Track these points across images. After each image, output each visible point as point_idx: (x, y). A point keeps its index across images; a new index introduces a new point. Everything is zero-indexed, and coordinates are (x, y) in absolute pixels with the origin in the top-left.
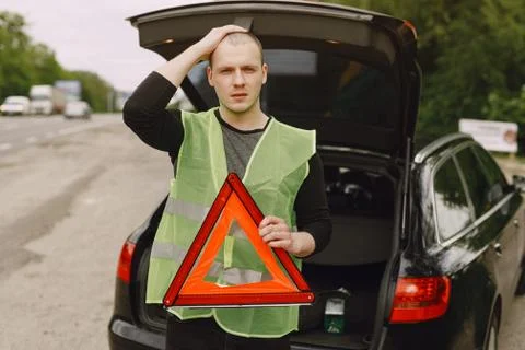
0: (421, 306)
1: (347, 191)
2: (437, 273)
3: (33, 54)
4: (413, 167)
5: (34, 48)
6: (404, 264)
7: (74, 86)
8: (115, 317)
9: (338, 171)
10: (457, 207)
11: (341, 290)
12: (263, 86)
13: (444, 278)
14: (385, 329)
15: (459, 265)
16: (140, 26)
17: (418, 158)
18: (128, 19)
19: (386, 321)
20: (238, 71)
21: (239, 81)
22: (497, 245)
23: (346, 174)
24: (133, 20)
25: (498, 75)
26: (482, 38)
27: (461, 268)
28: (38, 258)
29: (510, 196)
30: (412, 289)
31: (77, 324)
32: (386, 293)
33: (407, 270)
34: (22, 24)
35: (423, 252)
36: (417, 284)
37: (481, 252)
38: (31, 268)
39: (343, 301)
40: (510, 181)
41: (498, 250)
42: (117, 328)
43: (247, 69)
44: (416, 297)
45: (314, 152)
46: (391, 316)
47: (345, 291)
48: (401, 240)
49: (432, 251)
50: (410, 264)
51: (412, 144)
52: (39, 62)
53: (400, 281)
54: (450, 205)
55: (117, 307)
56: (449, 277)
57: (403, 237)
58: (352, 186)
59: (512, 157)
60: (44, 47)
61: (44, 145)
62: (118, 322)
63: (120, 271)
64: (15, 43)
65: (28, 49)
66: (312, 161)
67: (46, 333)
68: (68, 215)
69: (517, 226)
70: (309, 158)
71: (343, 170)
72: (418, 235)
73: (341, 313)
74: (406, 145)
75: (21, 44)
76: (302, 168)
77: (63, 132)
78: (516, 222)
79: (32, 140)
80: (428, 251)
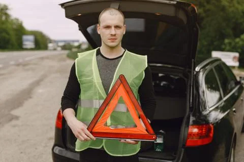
0: (200, 138)
1: (162, 84)
2: (207, 122)
3: (12, 23)
4: (195, 73)
5: (12, 20)
6: (192, 119)
7: (31, 38)
8: (55, 145)
9: (158, 75)
10: (214, 91)
11: (161, 131)
12: (124, 35)
13: (211, 125)
14: (183, 149)
15: (216, 119)
16: (65, 8)
17: (197, 69)
18: (59, 5)
19: (184, 146)
20: (113, 28)
21: (113, 33)
22: (234, 109)
23: (162, 76)
24: (62, 5)
25: (229, 31)
26: (221, 13)
27: (217, 121)
28: (17, 118)
29: (238, 87)
30: (195, 130)
31: (36, 149)
32: (183, 132)
33: (193, 121)
34: (7, 9)
35: (200, 113)
36: (198, 128)
37: (226, 113)
38: (14, 122)
39: (162, 136)
40: (238, 79)
41: (234, 111)
42: (56, 150)
43: (117, 27)
44: (198, 134)
45: (147, 66)
46: (186, 143)
47: (163, 132)
48: (190, 107)
49: (205, 113)
50: (194, 119)
51: (194, 62)
52: (15, 27)
53: (190, 127)
54: (211, 91)
55: (56, 141)
56: (213, 124)
57: (191, 106)
58: (164, 83)
59: (236, 68)
60: (17, 20)
61: (18, 65)
62: (57, 147)
63: (57, 124)
64: (4, 18)
65: (10, 21)
66: (146, 70)
67: (22, 153)
68: (31, 98)
69: (242, 100)
70: (145, 69)
71: (160, 75)
72: (198, 105)
73: (162, 142)
74: (192, 63)
75: (6, 18)
76: (141, 74)
77: (27, 59)
78: (242, 98)
79: (12, 63)
80: (203, 113)
